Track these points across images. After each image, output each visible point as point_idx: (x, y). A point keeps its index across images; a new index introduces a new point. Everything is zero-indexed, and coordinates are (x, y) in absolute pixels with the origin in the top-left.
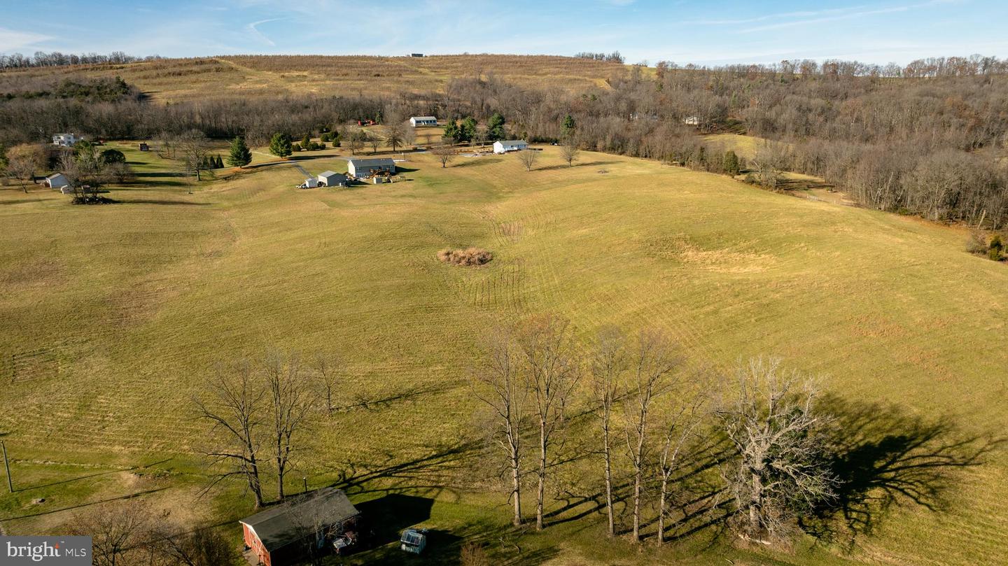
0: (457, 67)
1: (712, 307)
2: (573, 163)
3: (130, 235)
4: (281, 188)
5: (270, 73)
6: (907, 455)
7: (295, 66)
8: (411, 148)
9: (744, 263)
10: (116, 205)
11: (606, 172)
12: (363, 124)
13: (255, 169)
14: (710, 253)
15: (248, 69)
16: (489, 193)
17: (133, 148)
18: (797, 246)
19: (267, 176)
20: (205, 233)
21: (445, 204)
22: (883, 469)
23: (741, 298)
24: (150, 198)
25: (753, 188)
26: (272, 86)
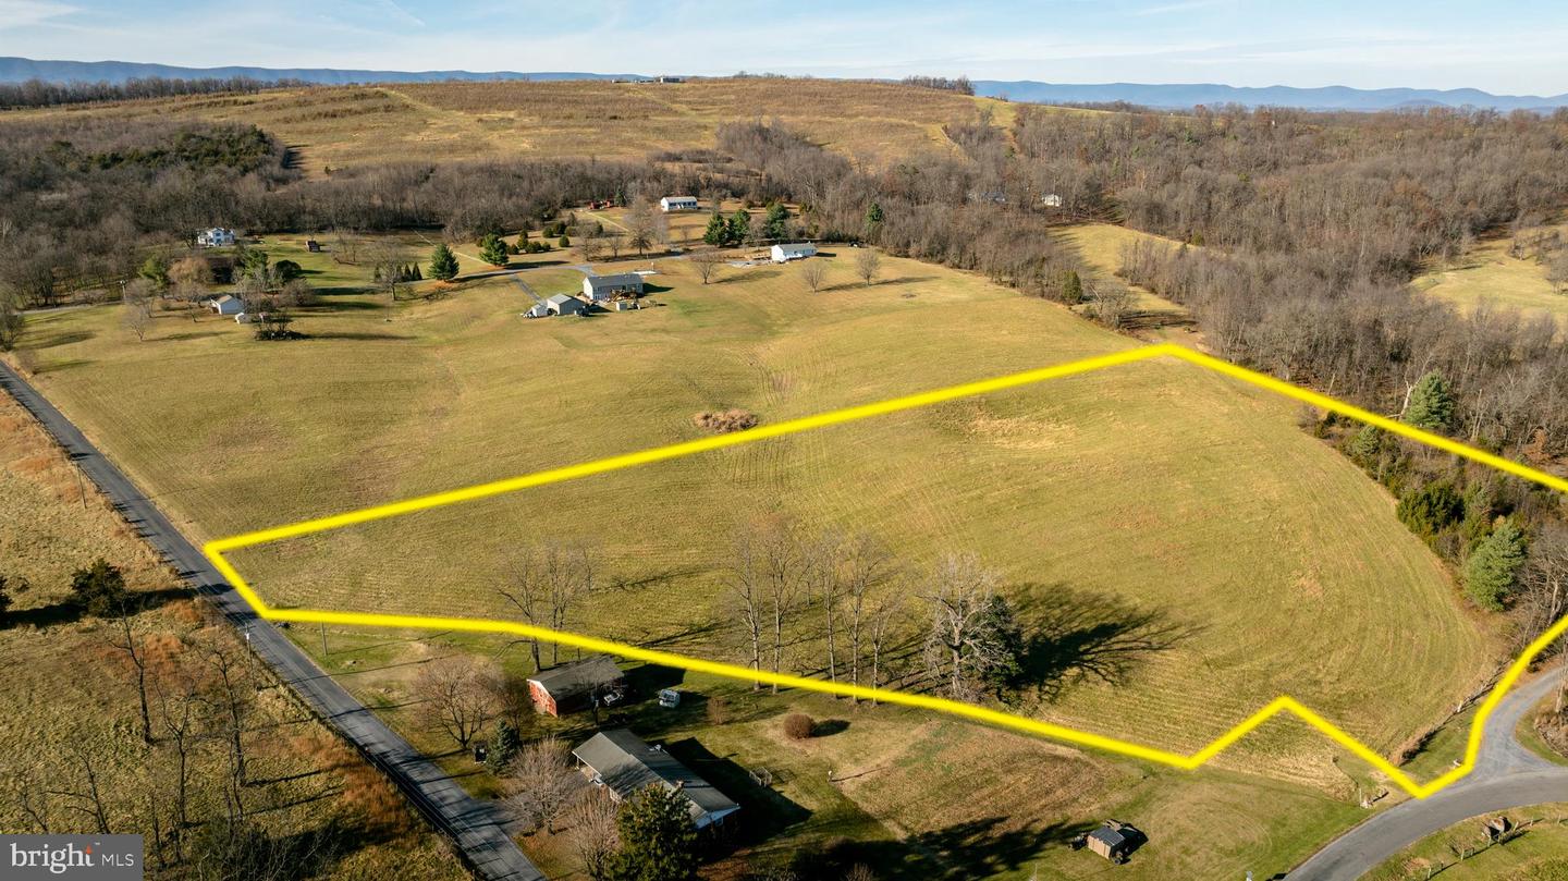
0: (727, 102)
1: (978, 492)
2: (872, 280)
3: (336, 384)
4: (501, 316)
5: (462, 113)
6: (1113, 640)
7: (496, 102)
8: (662, 249)
9: (1038, 437)
10: (307, 342)
11: (912, 296)
12: (597, 207)
13: (463, 284)
14: (1005, 421)
15: (430, 107)
16: (761, 325)
17: (299, 247)
18: (1105, 415)
19: (480, 295)
20: (422, 382)
21: (705, 343)
22: (1086, 652)
23: (1011, 482)
24: (343, 330)
25: (1091, 325)
26: (466, 137)
